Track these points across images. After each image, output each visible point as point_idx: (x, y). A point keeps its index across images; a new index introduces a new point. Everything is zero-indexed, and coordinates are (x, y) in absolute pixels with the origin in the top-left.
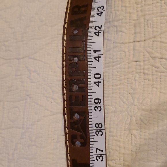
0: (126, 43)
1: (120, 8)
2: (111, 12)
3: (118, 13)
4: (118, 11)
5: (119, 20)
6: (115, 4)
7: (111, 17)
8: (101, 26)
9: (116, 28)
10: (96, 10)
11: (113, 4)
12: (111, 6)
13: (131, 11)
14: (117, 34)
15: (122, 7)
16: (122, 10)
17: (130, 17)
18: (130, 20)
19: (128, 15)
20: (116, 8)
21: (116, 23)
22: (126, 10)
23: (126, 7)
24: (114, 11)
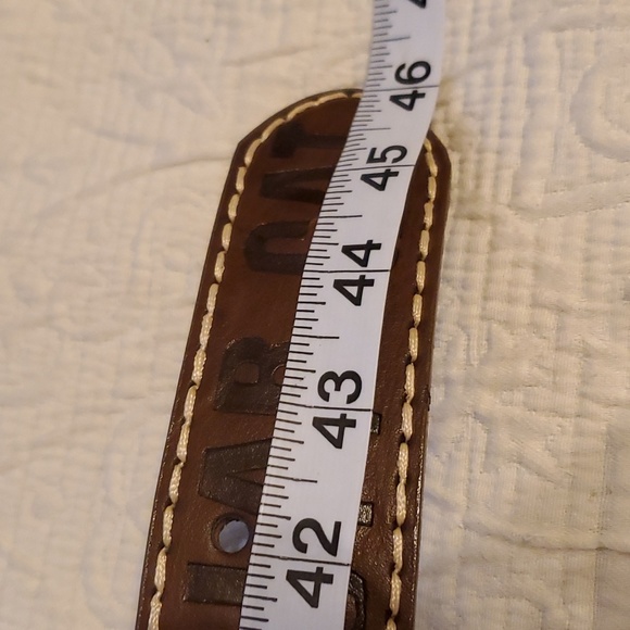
0: (549, 549)
1: (522, 312)
2: (459, 324)
3: (507, 340)
4: (508, 324)
5: (511, 385)
6: (488, 281)
7: (461, 355)
8: (338, 526)
9: (489, 432)
10: (312, 396)
11: (478, 277)
12: (465, 286)
13: (595, 342)
14: (486, 468)
15: (536, 304)
16: (535, 326)
17: (586, 379)
18: (583, 395)
19: (572, 362)
20: (496, 306)
21: (488, 401)
22: (560, 329)
23: (561, 310)
24: (483, 318)
